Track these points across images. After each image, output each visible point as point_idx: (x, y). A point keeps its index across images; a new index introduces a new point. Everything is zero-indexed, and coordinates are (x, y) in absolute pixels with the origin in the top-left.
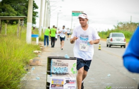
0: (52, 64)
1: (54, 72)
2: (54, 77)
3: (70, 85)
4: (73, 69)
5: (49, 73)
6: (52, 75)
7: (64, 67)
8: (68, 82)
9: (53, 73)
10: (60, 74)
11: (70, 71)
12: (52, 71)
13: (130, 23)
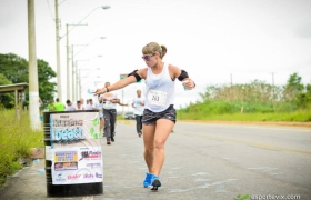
0: (52, 124)
1: (57, 139)
2: (58, 148)
3: (90, 161)
4: (93, 130)
5: (49, 143)
6: (55, 145)
7: (75, 127)
8: (85, 155)
9: (56, 142)
10: (69, 142)
11: (87, 135)
12: (54, 137)
13: (229, 86)
